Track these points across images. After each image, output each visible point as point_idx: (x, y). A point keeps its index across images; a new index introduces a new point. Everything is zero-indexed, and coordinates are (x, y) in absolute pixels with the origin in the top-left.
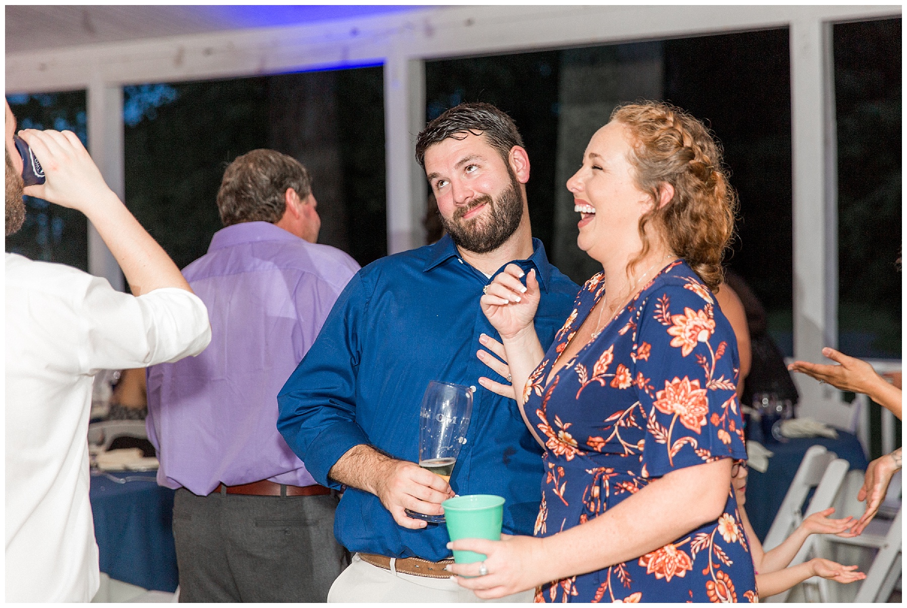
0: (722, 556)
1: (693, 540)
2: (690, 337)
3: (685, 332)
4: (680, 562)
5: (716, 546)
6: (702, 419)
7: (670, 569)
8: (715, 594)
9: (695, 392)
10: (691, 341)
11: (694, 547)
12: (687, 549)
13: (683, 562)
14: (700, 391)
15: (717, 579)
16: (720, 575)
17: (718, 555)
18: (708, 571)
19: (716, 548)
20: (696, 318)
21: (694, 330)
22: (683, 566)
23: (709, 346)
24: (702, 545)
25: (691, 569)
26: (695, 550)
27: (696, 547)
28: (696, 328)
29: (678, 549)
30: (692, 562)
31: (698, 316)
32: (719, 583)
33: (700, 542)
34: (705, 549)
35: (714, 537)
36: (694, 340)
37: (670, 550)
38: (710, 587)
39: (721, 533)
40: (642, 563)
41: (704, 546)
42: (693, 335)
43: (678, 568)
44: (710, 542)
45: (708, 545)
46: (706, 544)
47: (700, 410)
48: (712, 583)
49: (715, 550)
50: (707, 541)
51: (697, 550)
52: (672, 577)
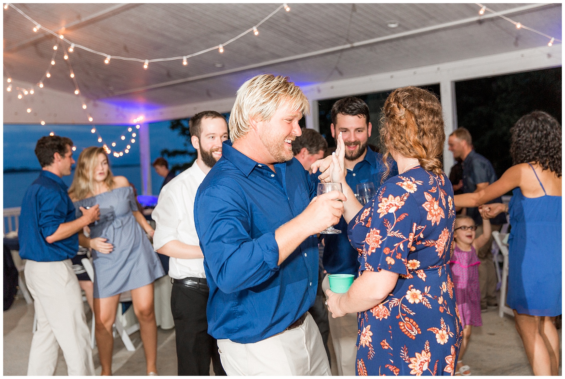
0: (407, 310)
1: (390, 301)
2: (386, 209)
3: (384, 206)
4: (384, 311)
5: (403, 305)
6: (374, 249)
7: (381, 315)
8: (405, 328)
9: (376, 235)
10: (385, 211)
11: (391, 304)
12: (387, 305)
13: (386, 312)
14: (379, 236)
15: (405, 321)
16: (406, 319)
17: (404, 309)
18: (399, 316)
19: (403, 306)
20: (393, 200)
21: (389, 206)
22: (386, 314)
23: (395, 215)
24: (395, 304)
25: (389, 315)
26: (391, 306)
27: (392, 304)
28: (390, 205)
29: (383, 305)
30: (390, 312)
31: (394, 199)
32: (407, 323)
33: (394, 303)
34: (396, 306)
35: (402, 301)
36: (387, 211)
37: (381, 306)
38: (401, 324)
39: (407, 299)
40: (371, 311)
41: (396, 305)
42: (387, 208)
43: (384, 314)
44: (399, 303)
45: (398, 304)
46: (397, 303)
47: (375, 245)
48: (402, 323)
49: (402, 307)
50: (398, 302)
51: (392, 306)
52: (382, 319)
